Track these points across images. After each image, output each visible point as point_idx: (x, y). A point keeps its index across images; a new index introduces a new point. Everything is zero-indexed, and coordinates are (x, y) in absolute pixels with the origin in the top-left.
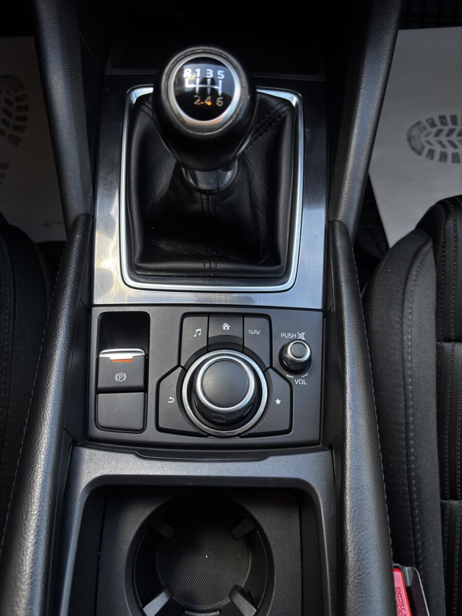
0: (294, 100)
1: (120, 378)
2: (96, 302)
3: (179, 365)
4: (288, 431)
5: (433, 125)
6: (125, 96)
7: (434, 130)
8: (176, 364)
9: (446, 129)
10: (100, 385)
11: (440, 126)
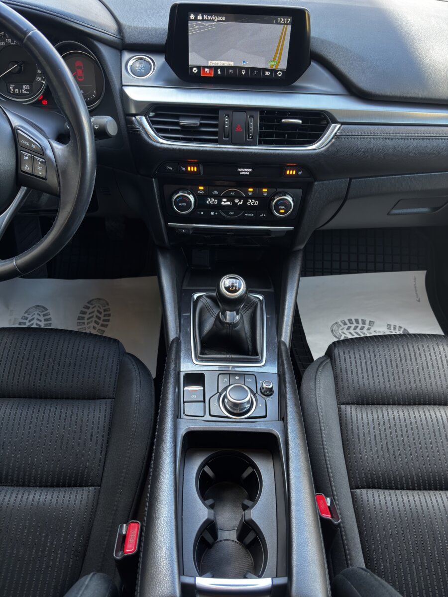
0: (261, 298)
1: (194, 398)
2: (181, 370)
3: (218, 392)
4: (265, 417)
5: (345, 324)
6: (191, 297)
7: (346, 327)
8: (216, 392)
9: (353, 326)
10: (185, 400)
11: (349, 325)
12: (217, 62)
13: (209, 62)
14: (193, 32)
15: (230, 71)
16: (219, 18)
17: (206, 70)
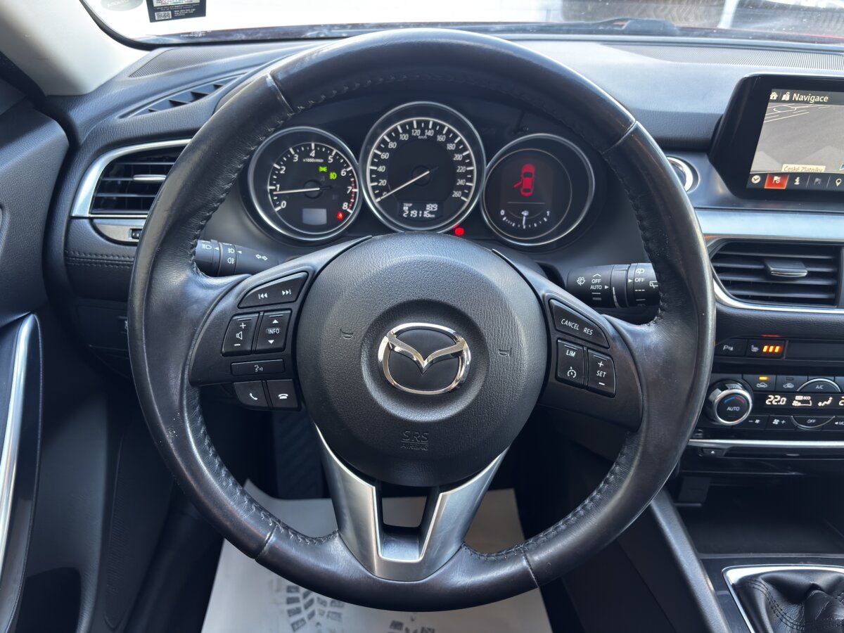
6: (722, 576)
12: (797, 166)
13: (785, 166)
14: (772, 119)
15: (817, 180)
16: (819, 99)
17: (776, 178)
